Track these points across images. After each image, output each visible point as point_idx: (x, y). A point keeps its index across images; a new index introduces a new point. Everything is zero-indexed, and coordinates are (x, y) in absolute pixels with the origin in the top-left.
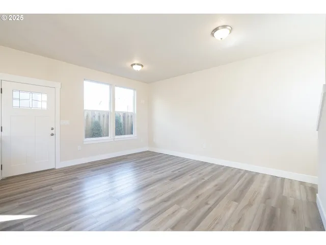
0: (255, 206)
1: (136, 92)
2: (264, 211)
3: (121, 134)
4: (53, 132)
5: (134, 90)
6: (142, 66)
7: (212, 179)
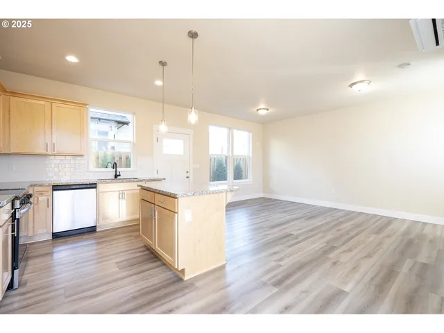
0: (394, 238)
1: (251, 134)
2: (402, 240)
3: (239, 179)
4: (188, 175)
5: (249, 131)
6: (268, 110)
7: (350, 220)
